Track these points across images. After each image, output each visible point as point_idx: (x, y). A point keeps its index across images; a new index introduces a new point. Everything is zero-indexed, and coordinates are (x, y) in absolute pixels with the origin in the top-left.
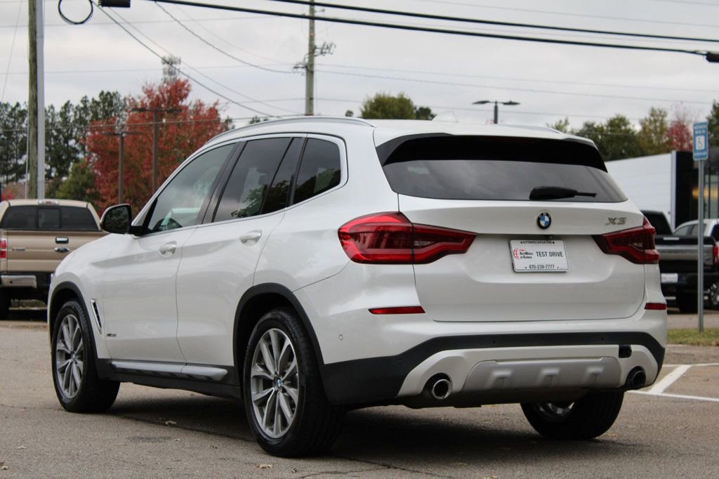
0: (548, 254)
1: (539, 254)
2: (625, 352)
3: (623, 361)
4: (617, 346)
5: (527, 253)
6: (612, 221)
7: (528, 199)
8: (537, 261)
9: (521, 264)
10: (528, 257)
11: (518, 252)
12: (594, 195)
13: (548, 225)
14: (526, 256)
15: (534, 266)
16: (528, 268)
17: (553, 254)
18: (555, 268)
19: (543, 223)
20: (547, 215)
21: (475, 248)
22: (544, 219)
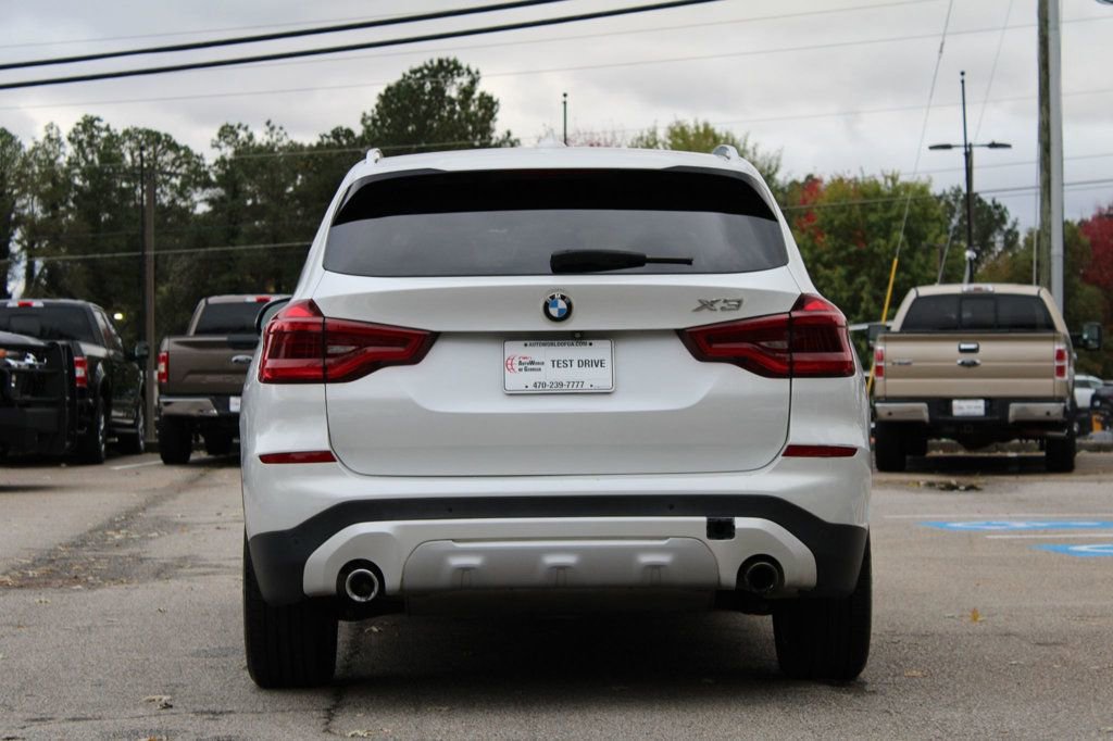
0: (575, 364)
1: (556, 363)
2: (721, 530)
3: (718, 545)
4: (704, 519)
5: (532, 363)
6: (707, 305)
7: (551, 271)
8: (549, 374)
9: (519, 380)
10: (533, 370)
11: (516, 362)
12: (688, 262)
13: (566, 315)
14: (530, 367)
15: (544, 385)
16: (531, 387)
17: (584, 363)
18: (586, 386)
19: (554, 312)
20: (563, 298)
21: (438, 355)
22: (555, 305)
